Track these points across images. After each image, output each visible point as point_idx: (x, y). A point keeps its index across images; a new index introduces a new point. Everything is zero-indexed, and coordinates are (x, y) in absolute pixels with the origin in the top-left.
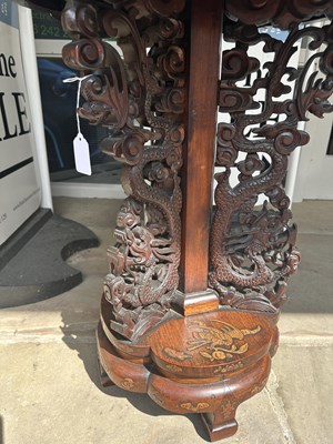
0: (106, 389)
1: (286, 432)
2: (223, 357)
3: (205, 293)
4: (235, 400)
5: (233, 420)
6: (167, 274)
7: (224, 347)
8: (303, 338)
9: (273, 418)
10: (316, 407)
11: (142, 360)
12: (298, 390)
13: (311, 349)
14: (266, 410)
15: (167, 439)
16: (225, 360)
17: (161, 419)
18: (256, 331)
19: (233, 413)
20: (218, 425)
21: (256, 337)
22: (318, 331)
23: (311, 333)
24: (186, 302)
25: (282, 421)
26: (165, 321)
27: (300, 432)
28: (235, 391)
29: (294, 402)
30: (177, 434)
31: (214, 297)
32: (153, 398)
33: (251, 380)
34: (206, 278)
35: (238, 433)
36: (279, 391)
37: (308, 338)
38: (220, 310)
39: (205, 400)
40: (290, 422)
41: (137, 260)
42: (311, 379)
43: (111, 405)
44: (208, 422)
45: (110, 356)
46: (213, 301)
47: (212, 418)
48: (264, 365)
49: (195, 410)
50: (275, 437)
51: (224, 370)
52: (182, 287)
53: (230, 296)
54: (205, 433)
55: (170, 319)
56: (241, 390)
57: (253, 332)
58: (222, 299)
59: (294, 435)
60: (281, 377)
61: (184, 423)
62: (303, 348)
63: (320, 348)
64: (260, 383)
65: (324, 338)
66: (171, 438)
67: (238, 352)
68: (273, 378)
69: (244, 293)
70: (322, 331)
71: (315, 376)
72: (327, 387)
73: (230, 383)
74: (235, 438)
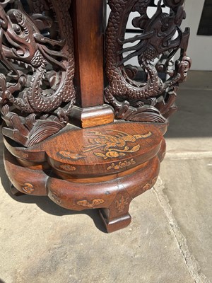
0: (19, 197)
1: (171, 221)
2: (116, 155)
3: (101, 107)
4: (128, 195)
5: (127, 214)
6: (61, 83)
7: (118, 148)
8: (182, 154)
9: (160, 211)
10: (195, 201)
11: (40, 166)
12: (180, 190)
13: (189, 161)
14: (155, 205)
15: (69, 233)
16: (118, 158)
17: (65, 218)
18: (147, 136)
19: (127, 207)
20: (113, 219)
21: (147, 140)
22: (193, 149)
23: (188, 151)
24: (83, 116)
25: (168, 213)
26: (63, 132)
27: (182, 220)
28: (128, 188)
29: (177, 198)
30: (78, 229)
31: (110, 111)
32: (52, 198)
33: (143, 178)
34: (102, 93)
35: (131, 225)
36: (165, 191)
37: (186, 154)
38: (116, 123)
39: (101, 196)
40: (174, 213)
41: (19, 53)
42: (190, 181)
43: (22, 209)
44: (105, 216)
45: (12, 165)
46: (109, 114)
47: (108, 213)
48: (154, 166)
49: (91, 206)
50: (162, 225)
51: (117, 167)
52: (79, 103)
53: (125, 110)
54: (102, 225)
55: (68, 131)
56: (134, 187)
57: (144, 136)
58: (118, 114)
59: (178, 223)
60: (166, 181)
61: (86, 220)
62: (182, 160)
63: (195, 160)
64: (150, 181)
65: (198, 153)
66: (73, 232)
67: (131, 151)
68: (160, 181)
69: (137, 107)
70: (196, 149)
71: (193, 179)
72: (202, 186)
73: (123, 181)
74: (129, 228)
